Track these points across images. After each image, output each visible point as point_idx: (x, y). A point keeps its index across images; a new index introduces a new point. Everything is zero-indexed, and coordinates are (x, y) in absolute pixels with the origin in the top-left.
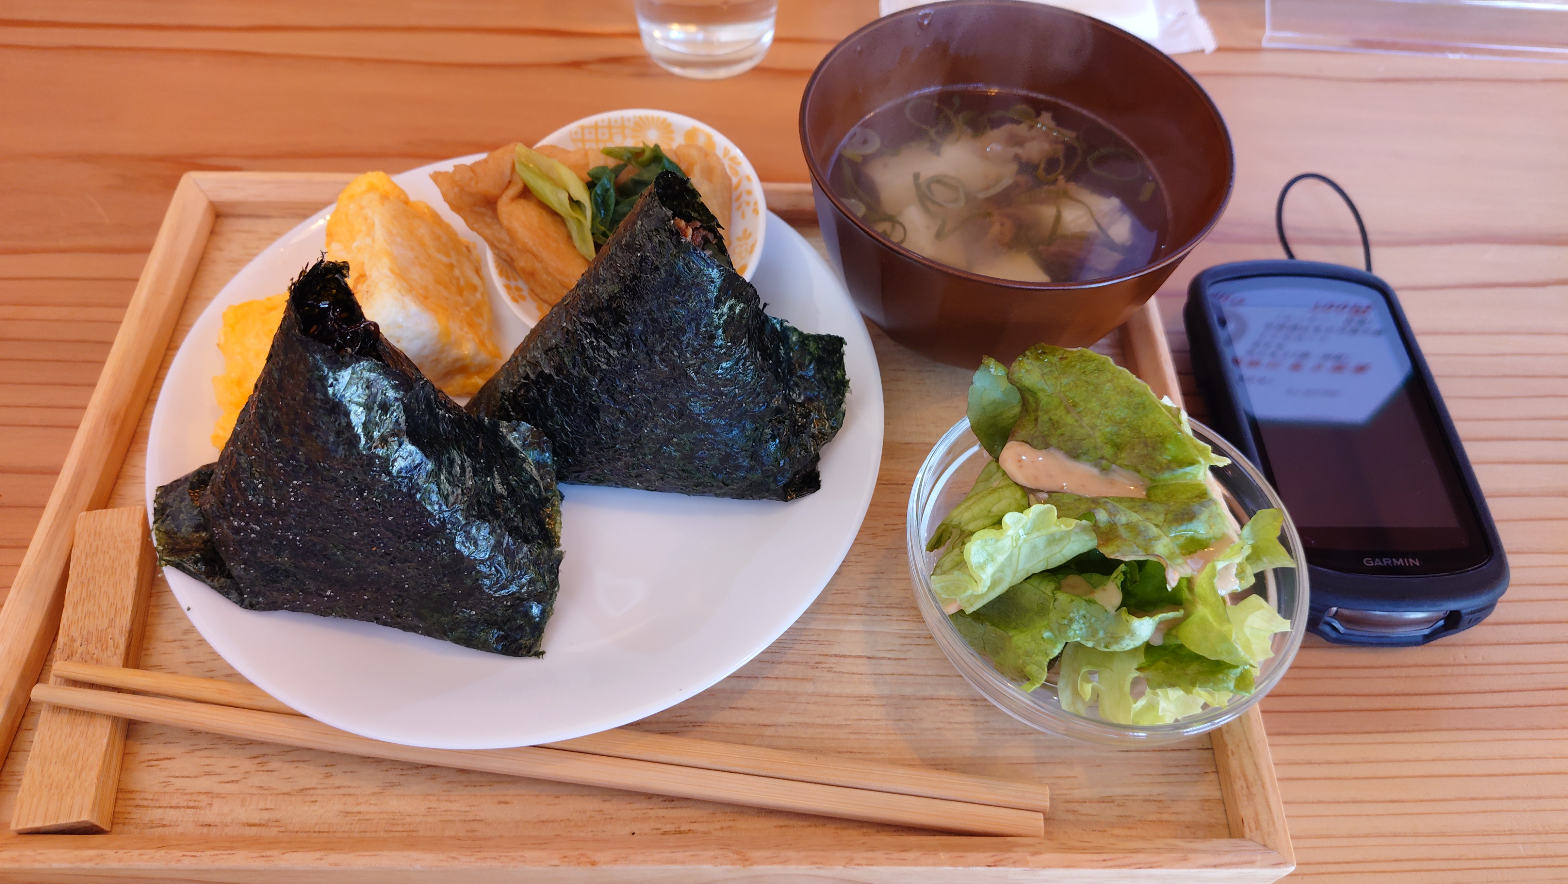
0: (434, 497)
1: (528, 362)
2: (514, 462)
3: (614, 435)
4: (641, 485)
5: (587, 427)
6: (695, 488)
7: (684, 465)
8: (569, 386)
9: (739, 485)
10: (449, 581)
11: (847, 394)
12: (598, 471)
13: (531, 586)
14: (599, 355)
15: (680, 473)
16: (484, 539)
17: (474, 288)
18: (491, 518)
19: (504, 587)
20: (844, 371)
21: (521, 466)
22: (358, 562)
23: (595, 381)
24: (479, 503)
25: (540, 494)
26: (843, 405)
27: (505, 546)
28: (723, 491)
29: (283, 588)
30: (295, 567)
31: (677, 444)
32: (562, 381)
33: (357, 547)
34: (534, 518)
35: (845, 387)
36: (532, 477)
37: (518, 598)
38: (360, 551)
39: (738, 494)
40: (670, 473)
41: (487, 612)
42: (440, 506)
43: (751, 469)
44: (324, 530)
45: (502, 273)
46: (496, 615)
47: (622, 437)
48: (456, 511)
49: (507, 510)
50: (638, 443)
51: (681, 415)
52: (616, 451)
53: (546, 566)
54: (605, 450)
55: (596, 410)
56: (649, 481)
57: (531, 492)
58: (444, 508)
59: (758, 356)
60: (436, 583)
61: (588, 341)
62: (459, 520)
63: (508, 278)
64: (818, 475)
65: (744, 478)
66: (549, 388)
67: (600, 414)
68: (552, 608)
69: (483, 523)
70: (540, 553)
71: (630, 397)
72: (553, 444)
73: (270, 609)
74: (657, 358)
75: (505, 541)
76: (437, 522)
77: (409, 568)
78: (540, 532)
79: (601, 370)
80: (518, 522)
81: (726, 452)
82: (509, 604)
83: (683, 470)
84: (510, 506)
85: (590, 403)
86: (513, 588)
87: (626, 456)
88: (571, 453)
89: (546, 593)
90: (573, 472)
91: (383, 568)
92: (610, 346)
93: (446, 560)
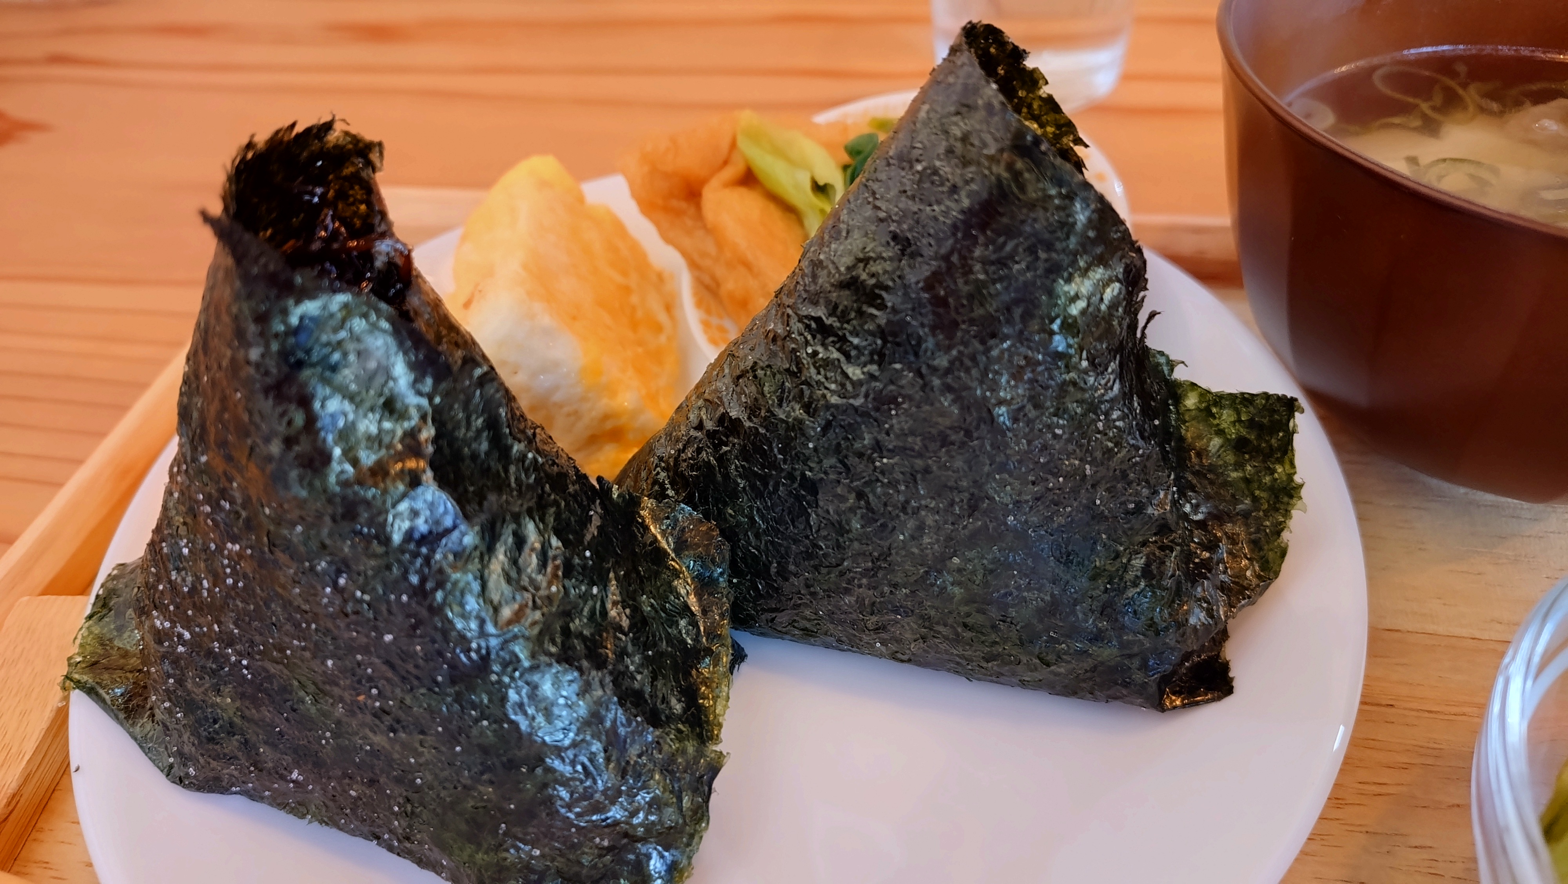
0: (472, 604)
1: (706, 400)
2: (657, 575)
3: (841, 540)
4: (883, 649)
5: (793, 522)
6: (984, 665)
7: (968, 615)
8: (767, 439)
9: (1070, 666)
10: (491, 783)
11: (1294, 512)
12: (807, 613)
13: (652, 814)
14: (827, 378)
15: (959, 630)
16: (567, 705)
17: (658, 328)
18: (585, 664)
19: (598, 808)
20: (1293, 465)
21: (670, 583)
22: (338, 723)
23: (814, 429)
24: (566, 632)
25: (697, 640)
26: (1285, 535)
27: (608, 724)
28: (1037, 675)
29: (225, 755)
30: (243, 717)
31: (960, 570)
32: (757, 429)
33: (336, 691)
34: (677, 681)
35: (1291, 497)
36: (686, 607)
37: (626, 835)
38: (341, 700)
39: (1065, 687)
40: (940, 628)
41: (562, 855)
42: (482, 623)
43: (1097, 638)
44: (282, 650)
45: (699, 303)
46: (579, 863)
47: (856, 545)
48: (515, 637)
49: (622, 654)
50: (885, 560)
51: (973, 509)
52: (842, 574)
53: (687, 777)
54: (824, 571)
55: (812, 487)
56: (898, 641)
57: (680, 632)
58: (490, 628)
59: (1136, 404)
60: (469, 782)
61: (810, 350)
62: (517, 657)
63: (708, 311)
64: (1225, 667)
65: (1084, 653)
66: (734, 445)
67: (820, 496)
68: (689, 864)
69: (565, 672)
70: (677, 750)
71: (878, 464)
72: (733, 551)
73: (211, 790)
74: (936, 382)
75: (611, 716)
76: (473, 655)
77: (422, 745)
78: (685, 710)
79: (828, 406)
80: (641, 680)
81: (1052, 595)
82: (606, 843)
83: (965, 625)
84: (630, 648)
85: (803, 475)
86: (616, 813)
87: (860, 586)
88: (762, 572)
89: (681, 832)
90: (764, 611)
91: (378, 739)
92: (848, 357)
93: (487, 737)
